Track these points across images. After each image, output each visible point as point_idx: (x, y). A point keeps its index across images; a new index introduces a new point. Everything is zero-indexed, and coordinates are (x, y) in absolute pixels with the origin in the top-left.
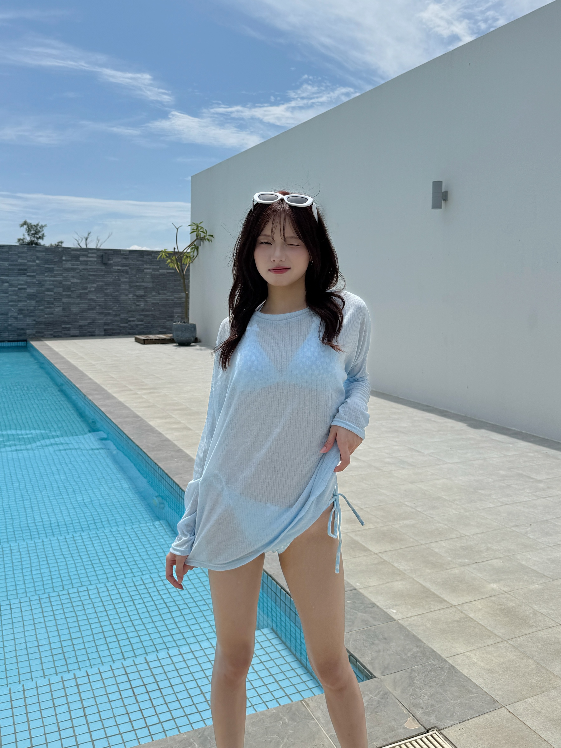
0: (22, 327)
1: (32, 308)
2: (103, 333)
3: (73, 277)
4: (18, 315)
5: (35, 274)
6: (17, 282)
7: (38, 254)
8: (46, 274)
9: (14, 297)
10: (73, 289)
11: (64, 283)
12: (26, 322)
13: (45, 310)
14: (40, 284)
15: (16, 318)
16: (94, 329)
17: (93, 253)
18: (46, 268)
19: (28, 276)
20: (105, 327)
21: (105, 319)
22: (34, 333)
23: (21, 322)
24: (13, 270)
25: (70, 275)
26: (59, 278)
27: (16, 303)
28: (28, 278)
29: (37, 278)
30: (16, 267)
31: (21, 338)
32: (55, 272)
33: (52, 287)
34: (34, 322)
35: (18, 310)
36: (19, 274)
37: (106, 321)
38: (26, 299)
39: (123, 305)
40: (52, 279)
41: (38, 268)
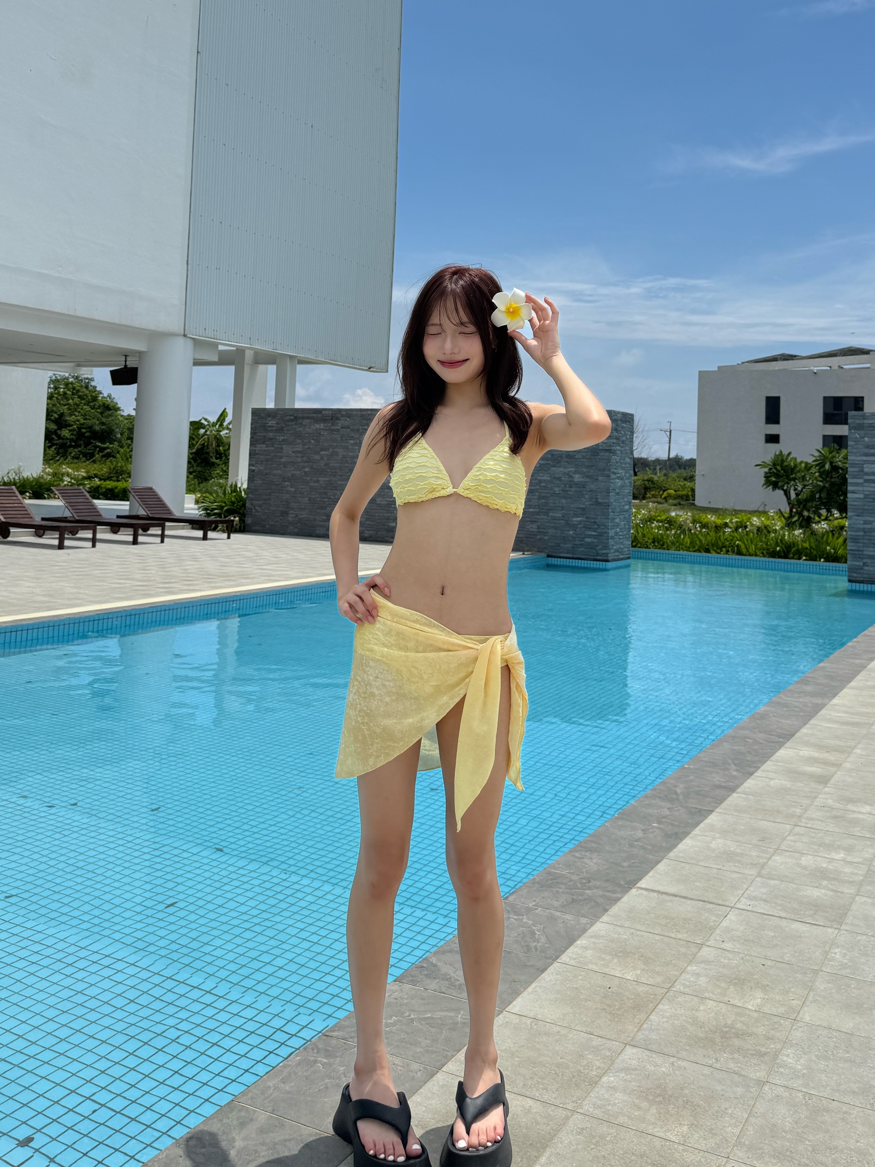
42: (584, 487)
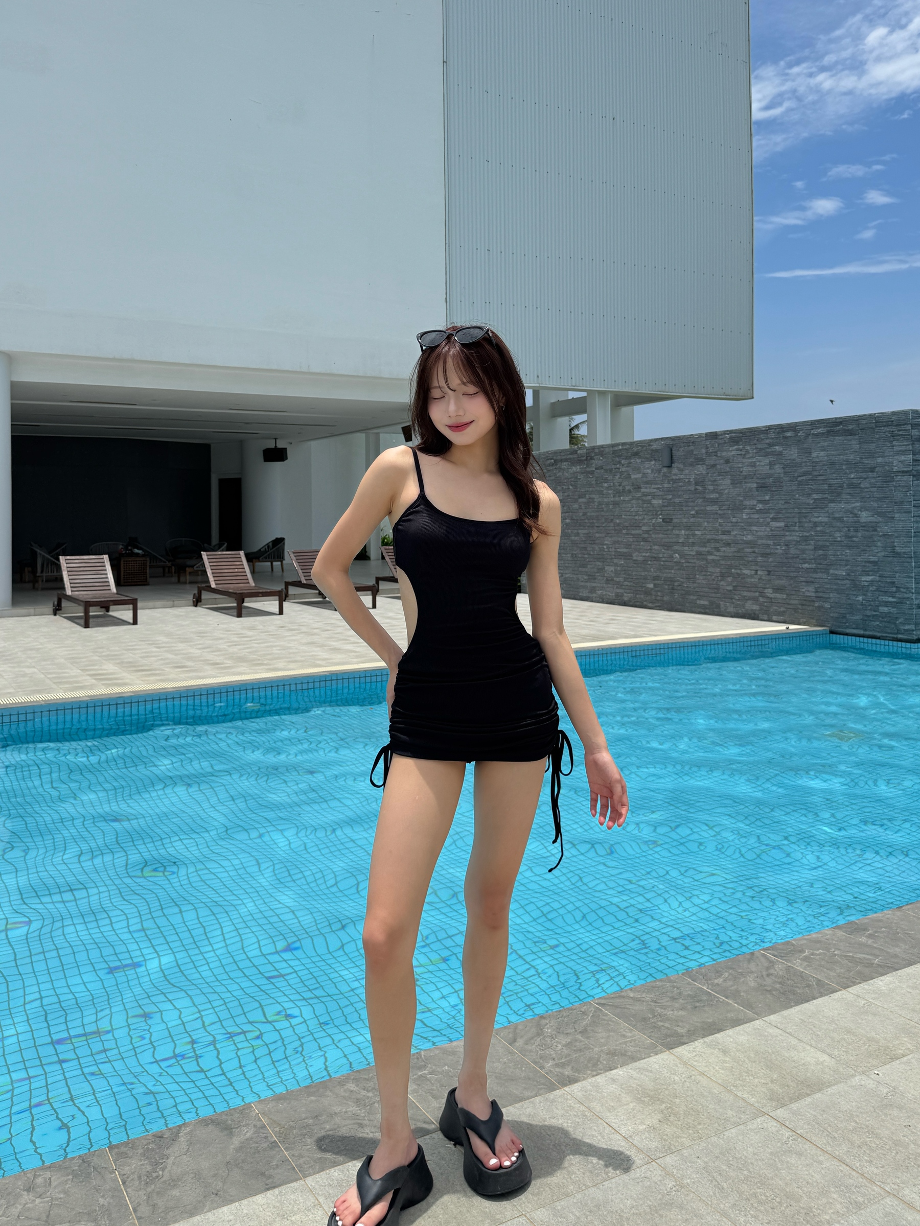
42: (875, 530)
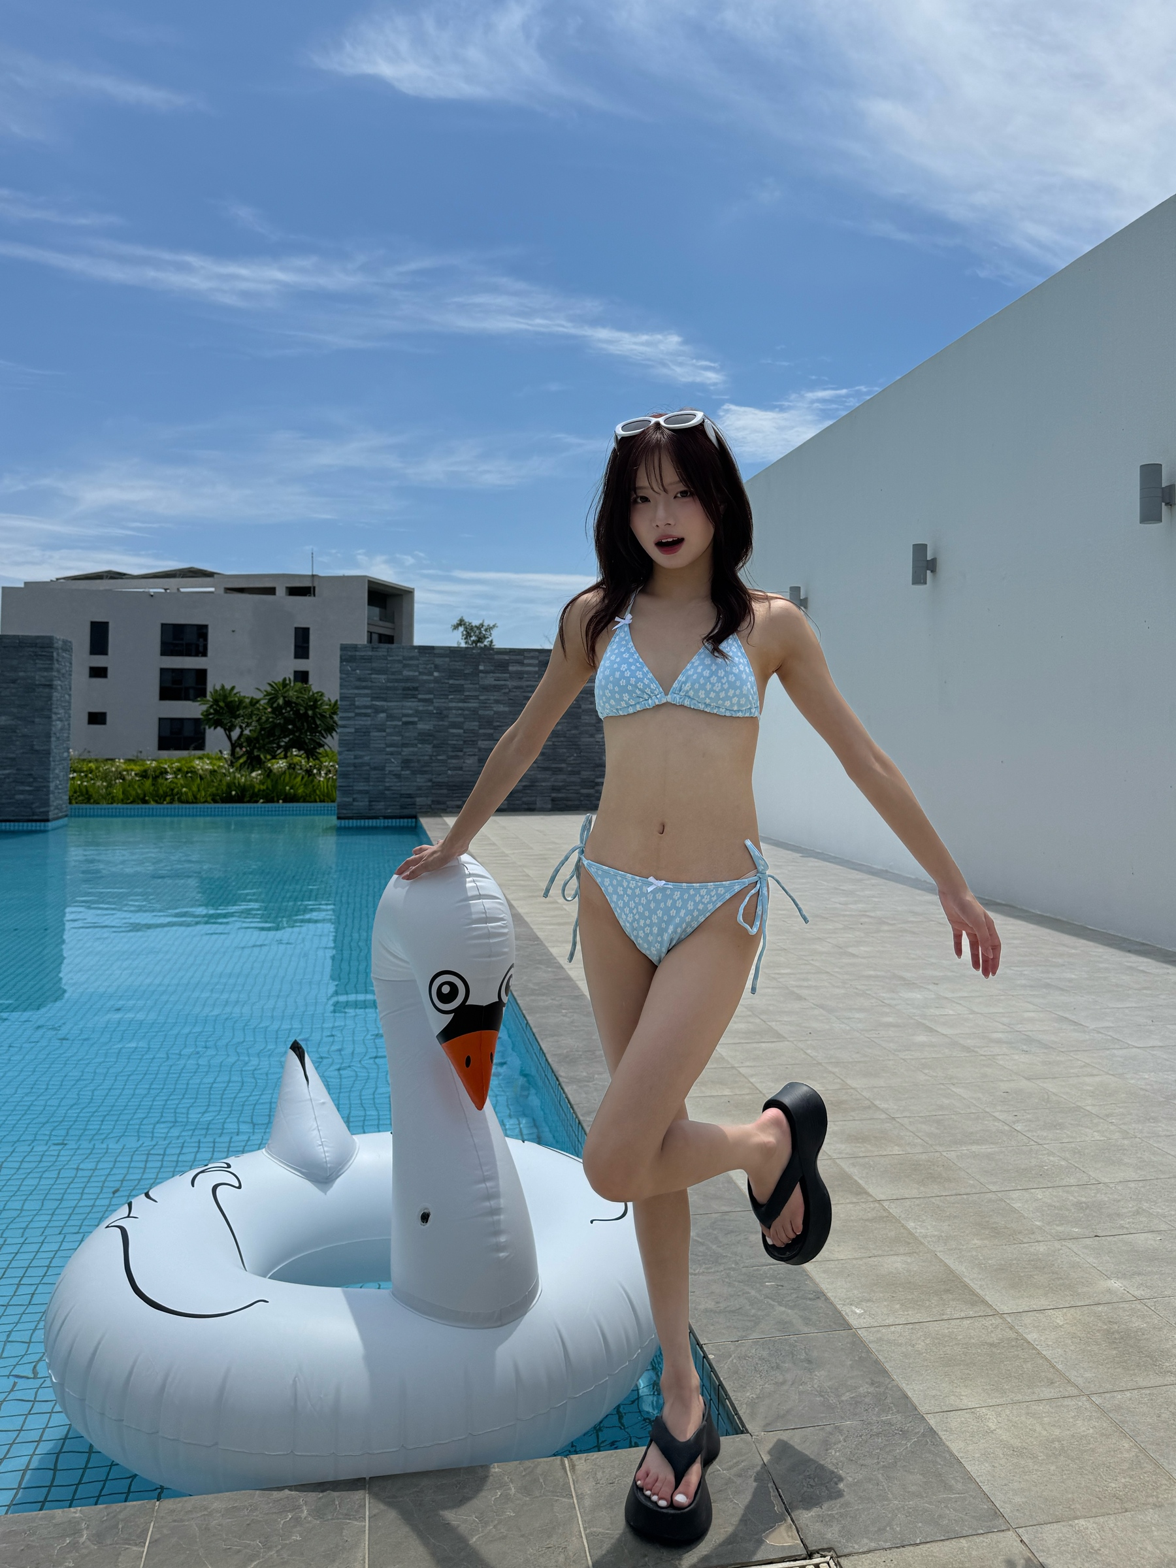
0: (408, 792)
1: (426, 758)
2: (550, 806)
3: (497, 702)
4: (402, 770)
5: (432, 696)
6: (400, 711)
7: (438, 661)
8: (450, 697)
9: (395, 738)
10: (498, 724)
11: (481, 712)
12: (415, 784)
13: (449, 761)
14: (441, 714)
15: (398, 776)
16: (533, 798)
17: (532, 658)
18: (451, 686)
19: (420, 700)
20: (554, 795)
21: (552, 779)
22: (429, 803)
23: (407, 784)
24: (396, 689)
25: (492, 698)
26: (473, 704)
27: (400, 749)
28: (420, 704)
29: (437, 705)
30: (401, 684)
31: (406, 812)
32: (467, 693)
33: (461, 720)
34: (430, 784)
35: (402, 762)
36: (405, 697)
37: (556, 784)
38: (416, 742)
39: (585, 754)
40: (460, 705)
41: (437, 685)
